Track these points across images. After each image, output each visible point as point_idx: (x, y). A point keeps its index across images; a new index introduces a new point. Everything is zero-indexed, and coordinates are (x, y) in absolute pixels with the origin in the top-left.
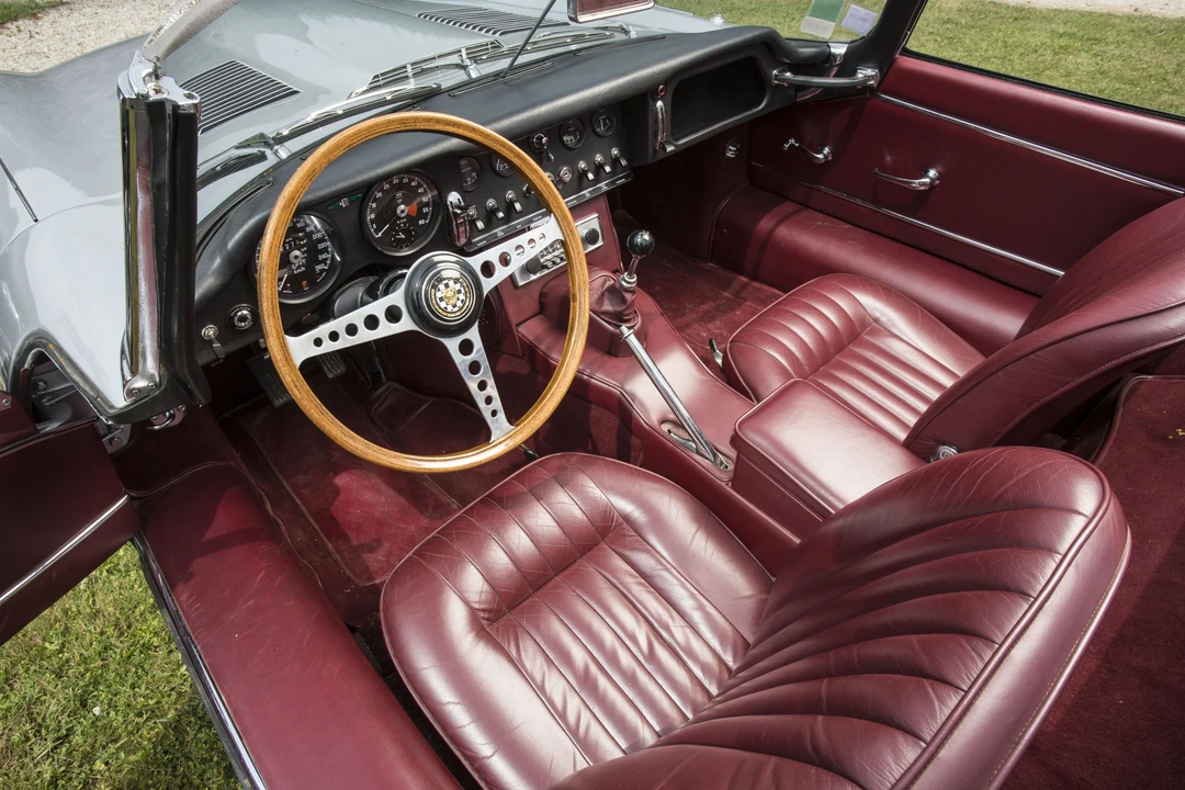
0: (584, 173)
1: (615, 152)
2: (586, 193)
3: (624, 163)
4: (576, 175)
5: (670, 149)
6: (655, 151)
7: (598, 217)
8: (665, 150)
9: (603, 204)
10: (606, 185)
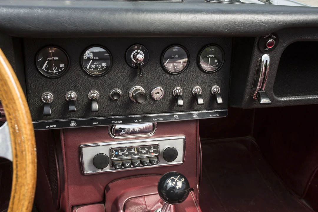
0: (176, 98)
1: (215, 88)
2: (176, 116)
3: (220, 100)
4: (169, 97)
5: (264, 101)
6: (251, 99)
7: (184, 139)
8: (260, 100)
9: (194, 129)
10: (198, 114)
